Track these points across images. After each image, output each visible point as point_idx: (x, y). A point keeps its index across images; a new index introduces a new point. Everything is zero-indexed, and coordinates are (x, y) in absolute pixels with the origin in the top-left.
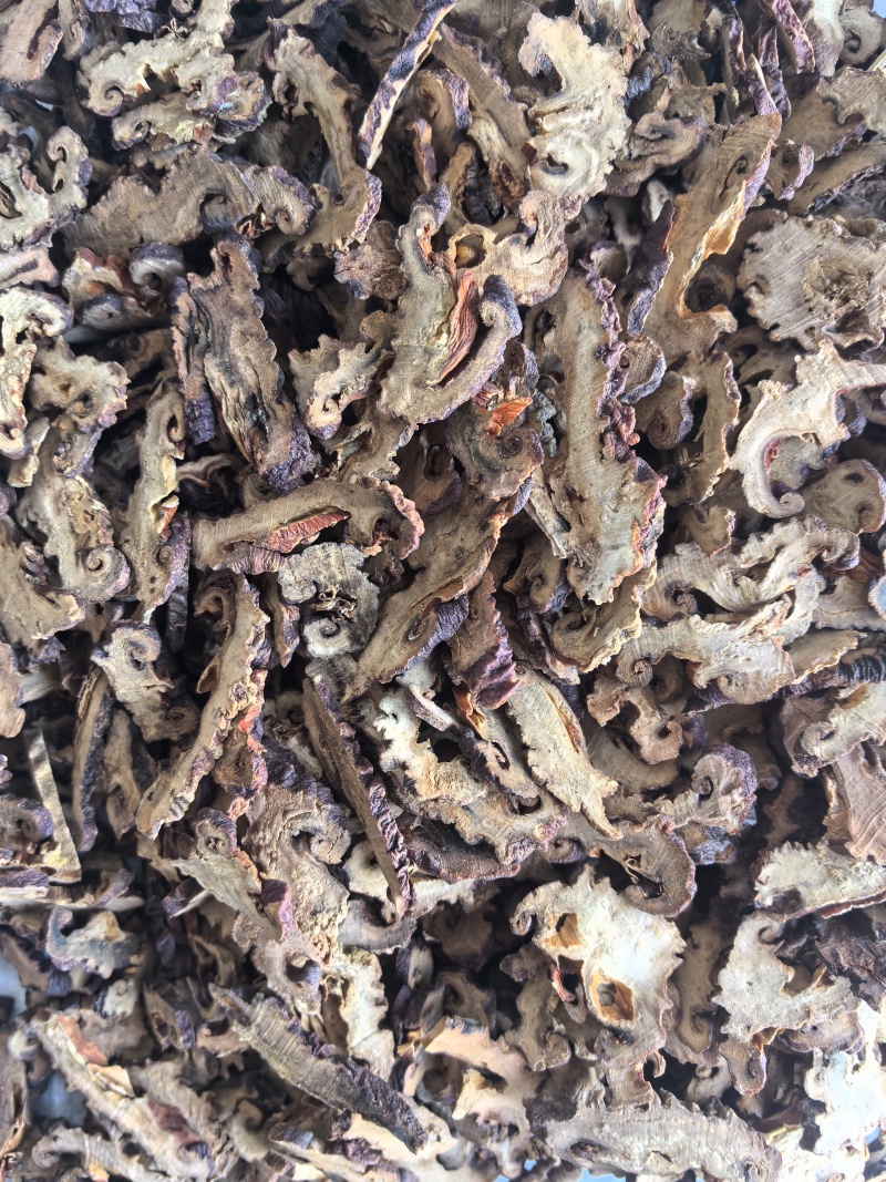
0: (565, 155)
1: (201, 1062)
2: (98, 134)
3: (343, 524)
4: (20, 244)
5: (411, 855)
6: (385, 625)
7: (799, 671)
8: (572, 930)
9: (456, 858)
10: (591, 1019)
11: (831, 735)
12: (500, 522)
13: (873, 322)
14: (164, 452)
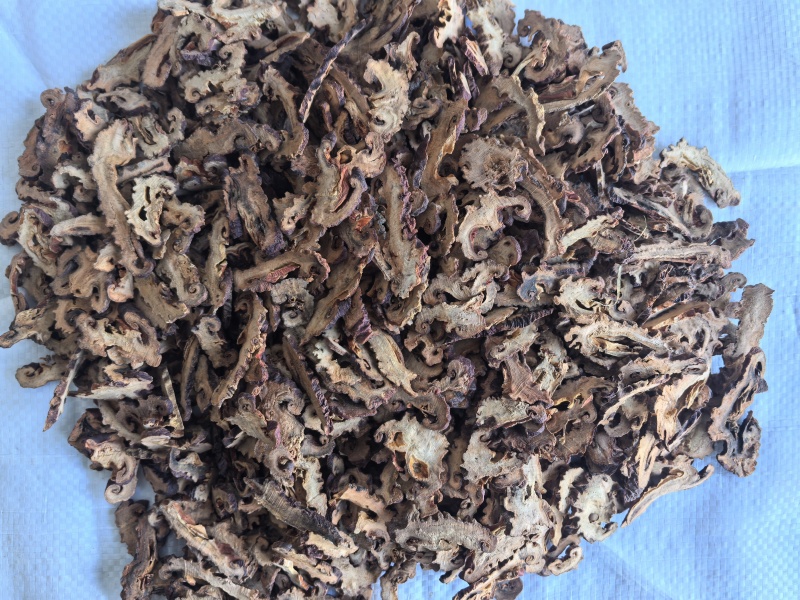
0: (384, 117)
1: (239, 522)
2: (189, 110)
3: (298, 270)
4: (156, 156)
5: (330, 408)
6: (317, 313)
7: (488, 324)
8: (401, 439)
9: (349, 408)
10: (411, 479)
11: (503, 350)
12: (362, 267)
13: (511, 180)
14: (221, 243)
